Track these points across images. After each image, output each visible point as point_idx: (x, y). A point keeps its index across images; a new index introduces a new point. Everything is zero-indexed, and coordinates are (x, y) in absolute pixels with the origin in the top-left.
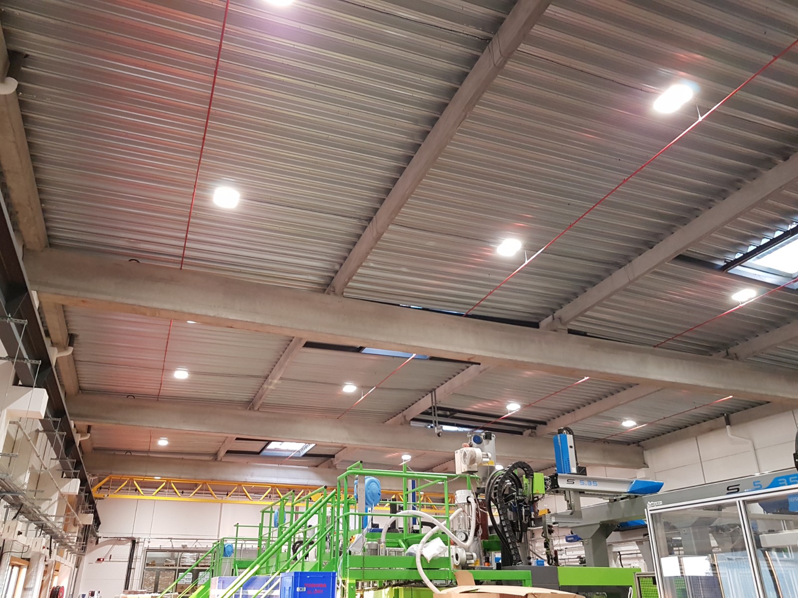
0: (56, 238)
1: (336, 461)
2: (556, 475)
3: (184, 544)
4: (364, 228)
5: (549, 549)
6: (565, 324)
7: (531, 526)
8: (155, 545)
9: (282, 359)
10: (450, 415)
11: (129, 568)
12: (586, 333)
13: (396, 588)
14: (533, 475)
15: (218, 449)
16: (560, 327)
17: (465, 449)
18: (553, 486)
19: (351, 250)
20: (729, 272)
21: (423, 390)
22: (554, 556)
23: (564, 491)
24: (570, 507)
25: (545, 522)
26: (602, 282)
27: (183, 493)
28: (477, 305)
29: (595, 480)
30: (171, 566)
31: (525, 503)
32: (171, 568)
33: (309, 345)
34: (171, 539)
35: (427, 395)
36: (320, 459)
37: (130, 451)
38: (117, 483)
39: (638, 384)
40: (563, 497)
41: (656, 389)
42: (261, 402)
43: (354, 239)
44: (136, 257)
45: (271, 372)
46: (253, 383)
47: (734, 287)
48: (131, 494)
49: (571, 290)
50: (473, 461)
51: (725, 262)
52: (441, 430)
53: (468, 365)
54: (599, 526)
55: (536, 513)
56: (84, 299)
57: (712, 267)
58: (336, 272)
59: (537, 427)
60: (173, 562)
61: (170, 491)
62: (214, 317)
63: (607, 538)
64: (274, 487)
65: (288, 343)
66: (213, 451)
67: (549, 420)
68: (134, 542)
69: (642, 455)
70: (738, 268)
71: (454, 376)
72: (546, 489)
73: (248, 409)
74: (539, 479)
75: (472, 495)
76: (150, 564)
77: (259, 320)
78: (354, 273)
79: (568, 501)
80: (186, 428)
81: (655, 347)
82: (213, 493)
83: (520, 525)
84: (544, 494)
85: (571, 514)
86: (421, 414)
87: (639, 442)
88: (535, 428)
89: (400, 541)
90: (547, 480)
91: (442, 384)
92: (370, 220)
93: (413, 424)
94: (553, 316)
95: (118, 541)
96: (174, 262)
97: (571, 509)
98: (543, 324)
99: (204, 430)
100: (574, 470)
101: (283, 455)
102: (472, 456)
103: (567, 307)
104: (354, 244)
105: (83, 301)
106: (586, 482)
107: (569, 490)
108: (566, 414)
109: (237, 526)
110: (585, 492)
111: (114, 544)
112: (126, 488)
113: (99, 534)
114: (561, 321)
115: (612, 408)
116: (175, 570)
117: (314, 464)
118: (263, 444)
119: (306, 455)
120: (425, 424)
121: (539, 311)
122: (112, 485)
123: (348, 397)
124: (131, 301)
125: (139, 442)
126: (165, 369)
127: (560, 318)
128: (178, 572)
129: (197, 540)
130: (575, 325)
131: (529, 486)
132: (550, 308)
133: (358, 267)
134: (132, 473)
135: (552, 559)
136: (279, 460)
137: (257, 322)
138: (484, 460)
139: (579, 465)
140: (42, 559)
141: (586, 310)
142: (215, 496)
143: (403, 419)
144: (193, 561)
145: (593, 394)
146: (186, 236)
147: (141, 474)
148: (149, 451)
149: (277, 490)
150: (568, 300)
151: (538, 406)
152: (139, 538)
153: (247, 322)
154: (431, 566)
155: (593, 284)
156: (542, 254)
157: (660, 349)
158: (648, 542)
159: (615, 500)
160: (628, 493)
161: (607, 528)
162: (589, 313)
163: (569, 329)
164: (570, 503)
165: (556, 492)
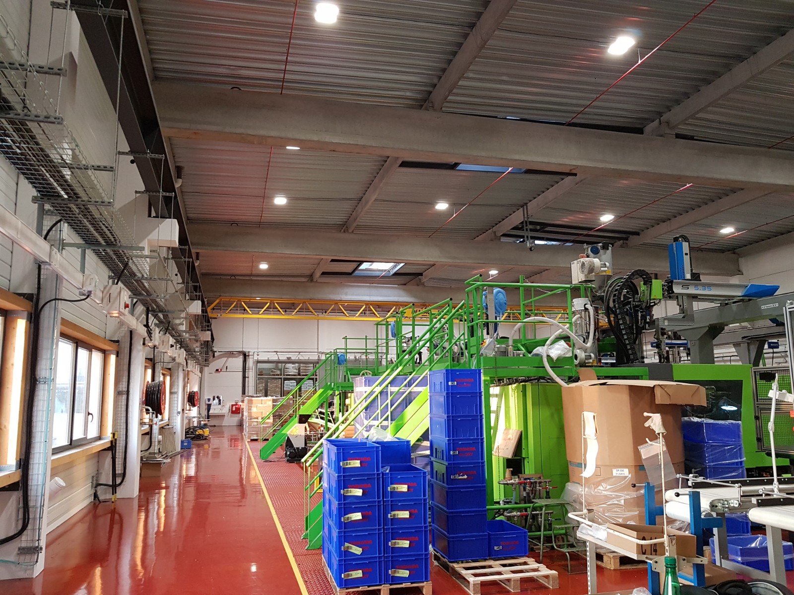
0: (159, 70)
1: (424, 279)
2: (672, 282)
3: (288, 356)
4: (466, 36)
5: (661, 350)
6: (673, 128)
7: (646, 329)
8: (264, 357)
9: (376, 180)
10: (541, 229)
11: (244, 377)
12: (694, 136)
13: (524, 383)
14: (651, 282)
15: (312, 271)
16: (668, 131)
17: (582, 260)
18: (669, 293)
19: (451, 61)
21: (515, 205)
22: (666, 355)
23: (677, 297)
24: (682, 311)
25: (658, 325)
26: (719, 79)
27: (286, 311)
28: (581, 112)
29: (709, 285)
30: (277, 375)
31: (641, 309)
32: (277, 377)
33: (405, 164)
34: (277, 352)
35: (518, 209)
36: (408, 278)
37: (234, 276)
38: (227, 305)
39: (742, 189)
40: (675, 302)
41: (765, 193)
42: (355, 224)
43: (454, 49)
44: (236, 84)
45: (364, 194)
46: (347, 206)
48: (240, 313)
49: (683, 90)
50: (591, 270)
52: (533, 245)
53: (562, 177)
54: (707, 328)
55: (651, 316)
56: (196, 132)
58: (435, 86)
59: (629, 238)
60: (278, 372)
61: (274, 310)
62: (318, 142)
63: (714, 339)
64: (368, 304)
65: (383, 163)
66: (308, 272)
67: (643, 231)
68: (245, 356)
69: (737, 262)
71: (548, 189)
72: (663, 294)
73: (342, 231)
74: (657, 286)
75: (589, 303)
76: (260, 373)
77: (361, 141)
78: (455, 85)
79: (680, 306)
80: (288, 252)
81: (769, 148)
82: (313, 311)
83: (636, 328)
84: (660, 300)
85: (684, 317)
86: (511, 229)
87: (735, 249)
88: (627, 239)
89: (519, 345)
90: (665, 286)
91: (535, 198)
92: (472, 26)
93: (504, 239)
94: (660, 119)
95: (231, 354)
96: (274, 87)
97: (683, 313)
98: (648, 129)
99: (305, 253)
100: (688, 276)
101: (374, 275)
102: (591, 266)
103: (676, 110)
104: (455, 54)
105: (195, 133)
106: (700, 287)
107: (682, 295)
108: (661, 223)
109: (345, 338)
110: (698, 297)
111: (228, 357)
112: (235, 309)
113: (215, 349)
114: (668, 125)
115: (712, 215)
116: (281, 378)
117: (403, 282)
118: (356, 264)
119: (396, 274)
120: (514, 239)
121: (646, 116)
122: (224, 306)
123: (440, 214)
124: (239, 131)
125: (241, 266)
126: (266, 197)
127: (667, 122)
128: (284, 381)
129: (300, 352)
130: (684, 129)
131: (647, 293)
132: (656, 112)
133: (460, 79)
134: (240, 295)
135: (663, 358)
136: (372, 279)
137: (359, 144)
138: (602, 269)
139: (694, 271)
140: (181, 369)
141: (698, 112)
142: (315, 313)
143: (493, 235)
144: (295, 371)
145: (691, 201)
146: (287, 58)
147: (246, 295)
148: (251, 275)
149: (371, 307)
150: (678, 102)
151: (633, 216)
152: (249, 352)
153: (349, 144)
154: (557, 364)
155: (709, 82)
156: (659, 51)
157: (775, 150)
158: (746, 344)
159: (727, 304)
160: (742, 296)
161: (715, 330)
162: (700, 115)
163: (676, 134)
164: (682, 307)
165: (670, 297)
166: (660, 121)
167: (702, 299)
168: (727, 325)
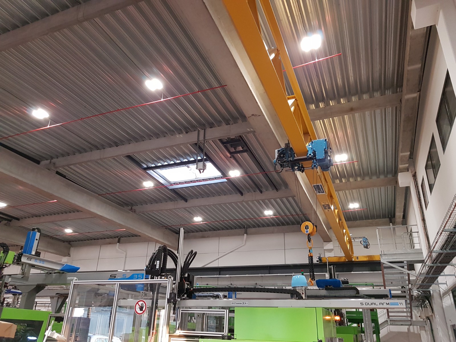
2: (22, 254)
6: (56, 168)
12: (66, 176)
14: (8, 252)
16: (53, 168)
18: (18, 261)
20: (147, 171)
23: (23, 264)
24: (23, 273)
25: (4, 280)
26: (85, 153)
29: (44, 261)
39: (82, 211)
40: (21, 267)
41: (91, 217)
47: (146, 179)
49: (66, 150)
51: (147, 166)
54: (35, 286)
57: (140, 166)
59: (12, 221)
63: (37, 293)
67: (22, 218)
69: (69, 249)
70: (151, 171)
72: (13, 261)
74: (12, 255)
81: (99, 195)
84: (10, 264)
85: (22, 278)
87: (70, 242)
88: (10, 221)
90: (16, 256)
97: (23, 275)
98: (43, 163)
100: (33, 253)
103: (61, 159)
106: (38, 261)
107: (26, 263)
108: (34, 217)
110: (35, 266)
115: (63, 220)
121: (44, 156)
127: (54, 164)
130: (61, 170)
131: (3, 259)
132: (50, 156)
139: (38, 251)
141: (71, 165)
150: (63, 155)
151: (19, 208)
155: (80, 152)
157: (101, 197)
158: (57, 298)
159: (51, 273)
160: (60, 270)
161: (39, 288)
162: (72, 167)
163: (57, 171)
164: (24, 271)
165: (18, 264)
166: (51, 161)
167: (38, 268)
168: (47, 286)
